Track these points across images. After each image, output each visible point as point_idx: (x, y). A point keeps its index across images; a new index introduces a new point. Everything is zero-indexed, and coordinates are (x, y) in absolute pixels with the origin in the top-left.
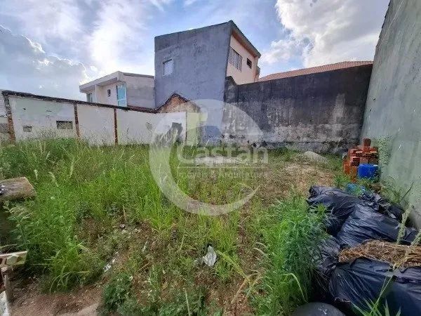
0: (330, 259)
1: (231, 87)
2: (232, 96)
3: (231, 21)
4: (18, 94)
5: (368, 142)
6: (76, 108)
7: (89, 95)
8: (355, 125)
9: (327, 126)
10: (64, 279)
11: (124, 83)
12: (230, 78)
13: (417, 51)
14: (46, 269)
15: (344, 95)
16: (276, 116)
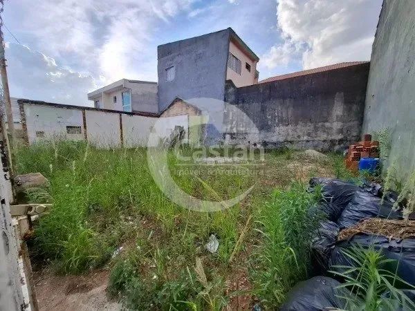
0: (329, 239)
1: (231, 90)
2: (232, 98)
3: (230, 28)
4: (32, 102)
5: (368, 137)
6: (84, 114)
7: (96, 103)
8: (356, 123)
9: (327, 124)
10: (76, 261)
11: (128, 90)
12: (230, 81)
13: (411, 45)
14: (58, 254)
15: (342, 93)
16: (275, 117)
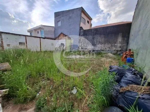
0: (117, 91)
1: (82, 30)
2: (82, 34)
3: (82, 7)
4: (5, 33)
5: (130, 50)
6: (26, 38)
7: (31, 33)
8: (126, 44)
9: (116, 44)
10: (22, 99)
11: (43, 29)
12: (81, 27)
13: (147, 18)
14: (15, 96)
15: (122, 33)
16: (98, 41)
